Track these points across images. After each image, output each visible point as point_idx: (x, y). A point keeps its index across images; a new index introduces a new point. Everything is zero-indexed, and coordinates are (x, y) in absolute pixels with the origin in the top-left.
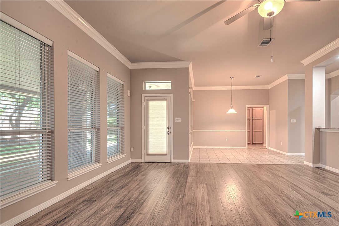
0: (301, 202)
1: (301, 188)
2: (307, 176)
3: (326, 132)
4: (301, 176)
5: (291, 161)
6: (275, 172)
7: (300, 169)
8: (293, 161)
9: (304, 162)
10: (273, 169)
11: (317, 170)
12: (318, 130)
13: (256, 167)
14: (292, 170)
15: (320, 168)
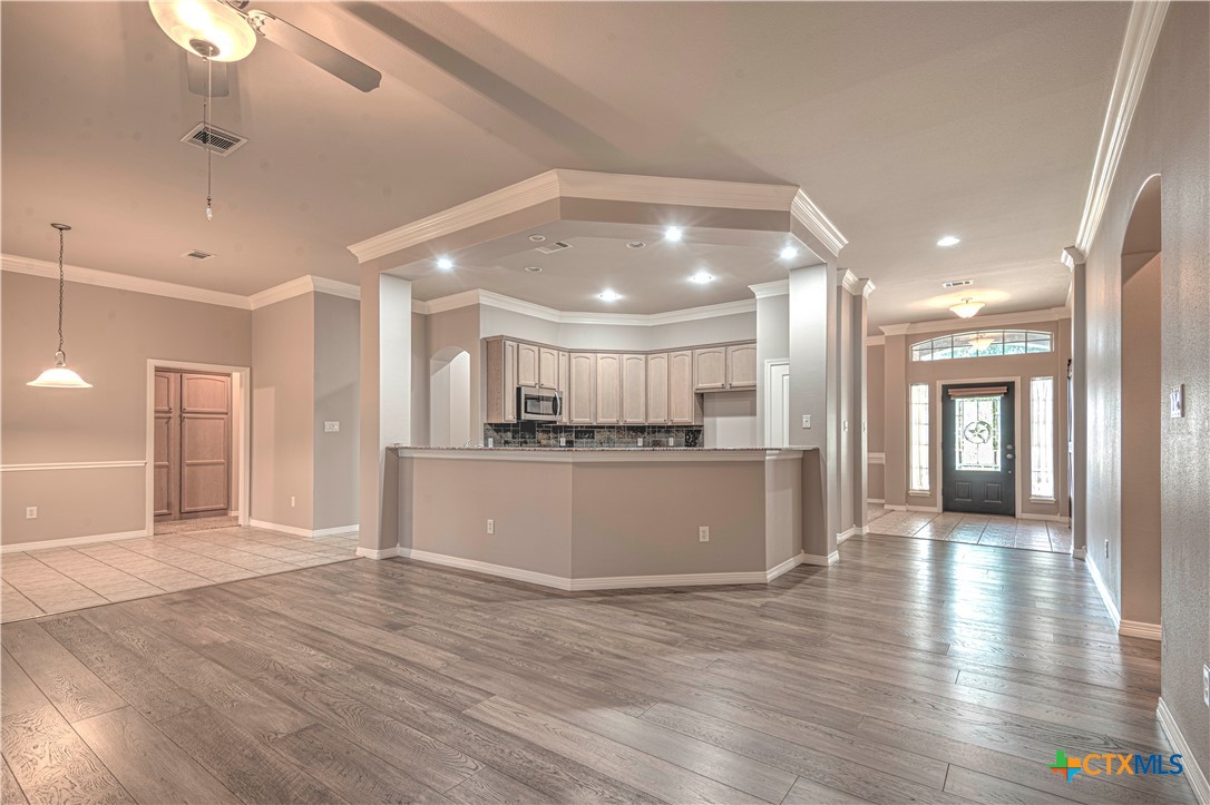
0: (322, 676)
1: (330, 633)
2: (358, 591)
3: (412, 458)
4: (341, 593)
5: (321, 554)
6: (255, 603)
7: (341, 574)
8: (325, 555)
9: (359, 548)
10: (250, 594)
11: (389, 567)
12: (393, 451)
13: (176, 603)
14: (318, 581)
15: (399, 560)
